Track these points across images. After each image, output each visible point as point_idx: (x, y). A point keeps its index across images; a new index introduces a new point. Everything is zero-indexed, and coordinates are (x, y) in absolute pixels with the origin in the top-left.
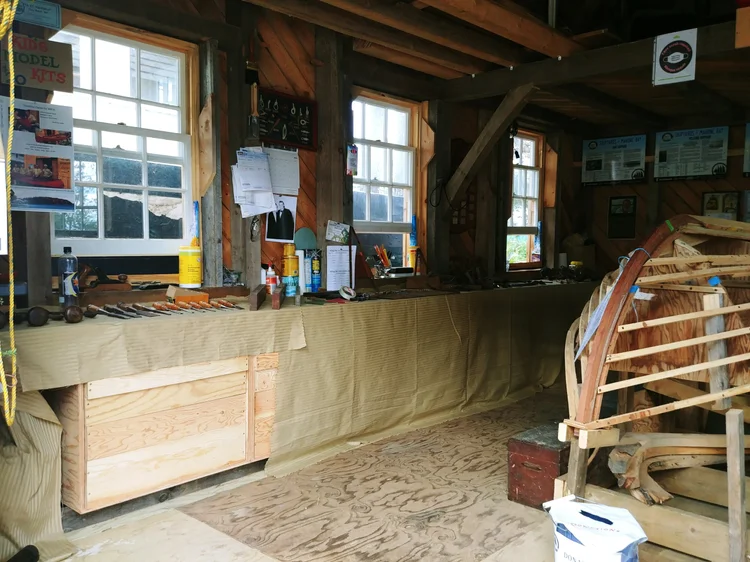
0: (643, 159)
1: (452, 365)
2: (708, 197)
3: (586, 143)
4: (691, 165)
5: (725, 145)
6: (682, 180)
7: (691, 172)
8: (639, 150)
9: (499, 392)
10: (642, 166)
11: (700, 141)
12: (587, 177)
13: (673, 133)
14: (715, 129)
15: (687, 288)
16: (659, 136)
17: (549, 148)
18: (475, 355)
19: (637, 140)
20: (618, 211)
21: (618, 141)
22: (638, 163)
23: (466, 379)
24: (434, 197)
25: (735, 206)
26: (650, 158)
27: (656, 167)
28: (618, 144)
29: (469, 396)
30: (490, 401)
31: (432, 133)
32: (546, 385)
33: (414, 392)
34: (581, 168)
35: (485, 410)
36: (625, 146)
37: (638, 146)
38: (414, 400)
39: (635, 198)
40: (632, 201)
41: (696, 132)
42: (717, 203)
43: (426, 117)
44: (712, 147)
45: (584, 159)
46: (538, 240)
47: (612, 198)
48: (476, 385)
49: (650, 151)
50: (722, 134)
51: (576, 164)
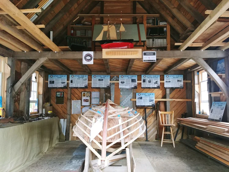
0: (66, 82)
1: (21, 150)
2: (83, 93)
3: (49, 76)
4: (79, 84)
5: (87, 80)
6: (77, 88)
7: (79, 86)
8: (65, 79)
9: (33, 157)
10: (66, 84)
11: (81, 78)
12: (50, 86)
13: (74, 75)
14: (85, 75)
15: (113, 118)
16: (70, 76)
17: (40, 76)
18: (27, 146)
19: (64, 76)
20: (59, 96)
21: (59, 76)
22: (65, 83)
23: (25, 154)
24: (9, 90)
25: (89, 96)
26: (68, 82)
27: (70, 84)
28: (59, 77)
29: (25, 160)
30: (31, 161)
31: (9, 68)
32: (45, 152)
33: (9, 163)
34: (48, 83)
35: (31, 164)
36: (61, 78)
37: (65, 78)
38: (9, 165)
39: (63, 92)
40: (63, 93)
41: (80, 76)
42: (85, 95)
43: (7, 62)
44: (84, 80)
45: (49, 80)
46: (37, 104)
47: (57, 92)
48: (27, 156)
49: (68, 80)
50: (86, 77)
51: (46, 82)
